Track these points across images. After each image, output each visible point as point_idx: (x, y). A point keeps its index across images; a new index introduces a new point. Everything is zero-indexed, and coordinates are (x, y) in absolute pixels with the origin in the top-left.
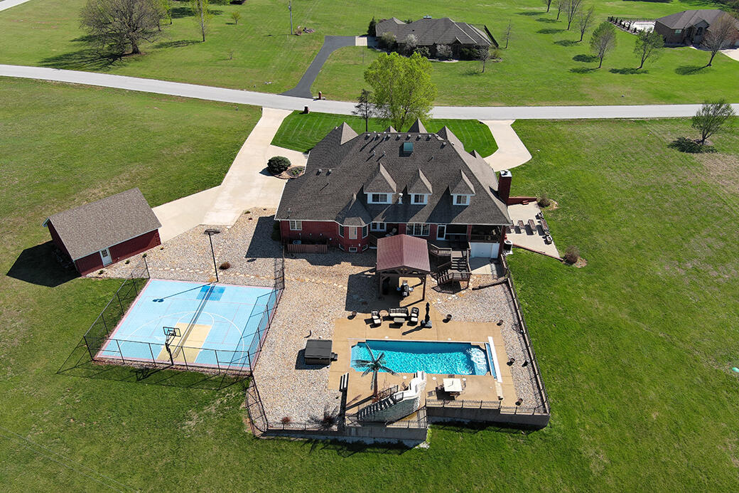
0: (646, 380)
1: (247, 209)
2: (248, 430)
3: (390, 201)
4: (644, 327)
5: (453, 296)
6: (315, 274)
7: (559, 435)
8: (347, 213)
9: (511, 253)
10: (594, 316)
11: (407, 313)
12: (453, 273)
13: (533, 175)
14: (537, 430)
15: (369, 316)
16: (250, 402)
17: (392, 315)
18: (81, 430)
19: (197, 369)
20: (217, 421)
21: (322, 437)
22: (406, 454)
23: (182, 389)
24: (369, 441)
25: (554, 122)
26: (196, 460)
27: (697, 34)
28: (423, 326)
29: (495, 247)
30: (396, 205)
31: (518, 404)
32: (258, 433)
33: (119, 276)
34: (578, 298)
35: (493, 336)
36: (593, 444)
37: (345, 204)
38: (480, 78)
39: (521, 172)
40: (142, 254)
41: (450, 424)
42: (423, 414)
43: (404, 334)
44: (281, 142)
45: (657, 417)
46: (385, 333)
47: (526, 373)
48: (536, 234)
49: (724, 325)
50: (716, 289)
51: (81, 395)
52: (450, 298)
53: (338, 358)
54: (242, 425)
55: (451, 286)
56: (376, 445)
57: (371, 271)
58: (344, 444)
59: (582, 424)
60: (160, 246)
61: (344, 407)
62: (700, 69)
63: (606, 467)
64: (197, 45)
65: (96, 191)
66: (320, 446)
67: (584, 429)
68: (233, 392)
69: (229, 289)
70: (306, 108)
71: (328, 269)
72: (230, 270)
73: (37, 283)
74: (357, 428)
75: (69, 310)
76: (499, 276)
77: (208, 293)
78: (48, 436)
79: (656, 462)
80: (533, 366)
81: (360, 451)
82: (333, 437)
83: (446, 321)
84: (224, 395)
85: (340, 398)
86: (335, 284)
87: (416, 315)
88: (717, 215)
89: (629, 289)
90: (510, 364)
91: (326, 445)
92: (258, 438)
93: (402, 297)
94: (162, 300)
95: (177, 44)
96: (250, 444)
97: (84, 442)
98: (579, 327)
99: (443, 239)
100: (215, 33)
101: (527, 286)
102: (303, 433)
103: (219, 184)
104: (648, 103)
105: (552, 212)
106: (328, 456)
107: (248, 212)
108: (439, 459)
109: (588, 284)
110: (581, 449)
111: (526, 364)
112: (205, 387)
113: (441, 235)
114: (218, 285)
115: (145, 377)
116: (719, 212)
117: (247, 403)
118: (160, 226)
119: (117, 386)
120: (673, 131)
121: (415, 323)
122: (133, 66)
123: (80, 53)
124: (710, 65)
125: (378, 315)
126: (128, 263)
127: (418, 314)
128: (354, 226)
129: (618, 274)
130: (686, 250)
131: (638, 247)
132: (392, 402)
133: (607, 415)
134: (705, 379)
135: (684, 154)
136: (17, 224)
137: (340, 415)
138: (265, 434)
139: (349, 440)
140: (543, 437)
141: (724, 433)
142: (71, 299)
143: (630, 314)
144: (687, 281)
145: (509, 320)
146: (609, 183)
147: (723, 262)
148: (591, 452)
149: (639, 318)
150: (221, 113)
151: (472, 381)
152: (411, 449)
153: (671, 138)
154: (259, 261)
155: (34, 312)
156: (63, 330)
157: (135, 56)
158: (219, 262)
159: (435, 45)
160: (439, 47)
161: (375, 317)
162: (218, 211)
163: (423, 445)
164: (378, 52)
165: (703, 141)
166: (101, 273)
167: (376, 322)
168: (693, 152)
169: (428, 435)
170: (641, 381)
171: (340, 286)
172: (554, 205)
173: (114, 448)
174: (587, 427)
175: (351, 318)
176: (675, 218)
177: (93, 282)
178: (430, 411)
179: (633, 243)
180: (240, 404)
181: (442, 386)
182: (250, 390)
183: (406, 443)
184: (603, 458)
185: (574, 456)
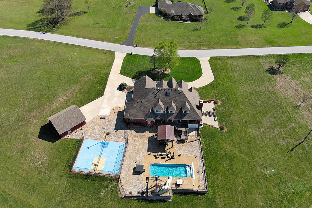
0: (240, 176)
1: (113, 107)
2: (120, 196)
3: (162, 112)
4: (242, 156)
5: (182, 145)
6: (137, 136)
7: (210, 196)
8: (148, 116)
9: (202, 126)
10: (227, 152)
11: (167, 153)
12: (182, 137)
13: (214, 89)
14: (204, 195)
15: (155, 154)
16: (120, 187)
17: (162, 154)
18: (72, 196)
19: (103, 175)
20: (110, 193)
21: (141, 198)
22: (166, 203)
23: (99, 182)
24: (155, 199)
25: (225, 58)
26: (106, 206)
27: (289, 5)
28: (172, 158)
29: (197, 126)
30: (164, 113)
31: (199, 187)
32: (123, 197)
33: (74, 138)
34: (223, 144)
35: (193, 162)
36: (220, 199)
37: (147, 113)
38: (199, 32)
39: (210, 87)
40: (80, 128)
41: (178, 193)
42: (171, 191)
43: (166, 161)
44: (123, 72)
45: (240, 189)
46: (160, 161)
47: (202, 176)
48: (212, 117)
49: (268, 155)
50: (268, 140)
51: (69, 184)
52: (181, 146)
53: (146, 171)
54: (118, 194)
55: (182, 141)
56: (157, 200)
57: (156, 135)
58: (148, 200)
59: (218, 192)
60: (86, 125)
61: (147, 189)
62: (287, 24)
63: (223, 206)
64: (87, 14)
65: (60, 99)
66: (141, 201)
67: (218, 194)
68: (114, 183)
69: (110, 143)
70: (132, 53)
71: (141, 134)
72: (110, 135)
73: (48, 141)
74: (151, 196)
75: (60, 152)
76: (198, 136)
77: (104, 144)
78: (63, 198)
79: (237, 204)
80: (205, 173)
81: (152, 202)
82: (144, 198)
83: (179, 156)
84: (112, 184)
85: (146, 185)
86: (144, 141)
87: (169, 154)
88: (276, 106)
89: (240, 141)
90: (198, 172)
91: (142, 200)
92: (123, 199)
93: (166, 146)
94: (89, 148)
95: (79, 14)
96: (120, 200)
97: (73, 200)
98: (221, 156)
99: (180, 123)
100: (93, 6)
101: (206, 140)
102: (136, 197)
103: (103, 95)
104: (263, 46)
105: (219, 106)
106: (143, 204)
107: (114, 109)
108: (175, 205)
109: (226, 139)
110: (216, 201)
111: (202, 173)
112: (106, 181)
113: (179, 122)
114: (107, 142)
115: (88, 178)
116: (277, 105)
117: (119, 187)
118: (86, 119)
119: (80, 181)
120: (269, 62)
121: (169, 157)
122: (63, 28)
123: (41, 20)
124: (291, 22)
125: (158, 154)
126: (76, 132)
127: (170, 154)
128: (150, 121)
129: (237, 134)
130: (262, 123)
131: (246, 122)
132: (161, 190)
133: (226, 189)
134: (258, 175)
135: (271, 75)
136: (37, 115)
137: (146, 191)
138: (125, 197)
139: (149, 199)
140: (205, 197)
141: (260, 194)
142: (60, 148)
143: (238, 151)
144: (259, 137)
145: (199, 155)
146: (240, 92)
147: (273, 128)
148: (219, 201)
149: (241, 153)
150: (100, 56)
151: (186, 179)
152: (167, 201)
153: (267, 67)
154: (119, 131)
155: (50, 153)
156: (60, 160)
157: (63, 22)
158: (106, 132)
159: (182, 15)
160: (183, 16)
161: (157, 155)
162: (103, 108)
163: (170, 200)
164: (159, 17)
165: (279, 68)
166: (68, 137)
167: (157, 157)
168: (274, 74)
169: (172, 197)
170: (238, 176)
171: (146, 142)
172: (220, 103)
173: (82, 202)
174: (219, 193)
175: (149, 155)
176: (261, 109)
177: (66, 141)
178: (173, 190)
179: (244, 120)
180: (117, 187)
181: (176, 182)
182: (119, 182)
183: (165, 200)
184: (222, 203)
185: (214, 203)
